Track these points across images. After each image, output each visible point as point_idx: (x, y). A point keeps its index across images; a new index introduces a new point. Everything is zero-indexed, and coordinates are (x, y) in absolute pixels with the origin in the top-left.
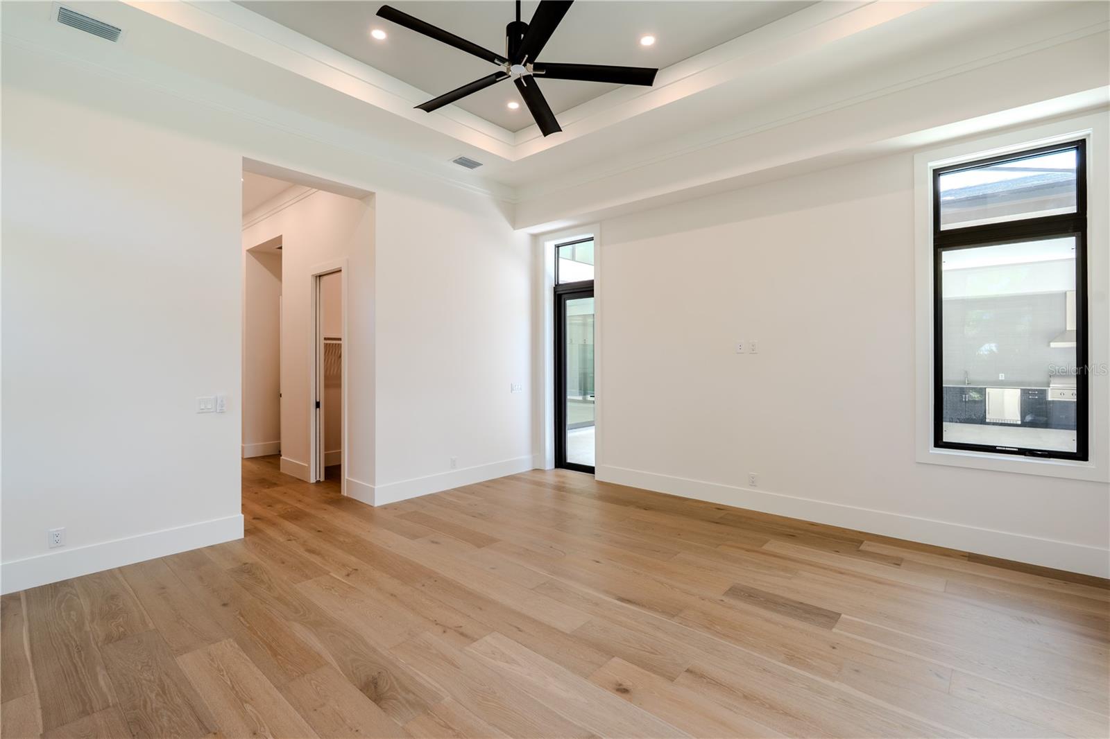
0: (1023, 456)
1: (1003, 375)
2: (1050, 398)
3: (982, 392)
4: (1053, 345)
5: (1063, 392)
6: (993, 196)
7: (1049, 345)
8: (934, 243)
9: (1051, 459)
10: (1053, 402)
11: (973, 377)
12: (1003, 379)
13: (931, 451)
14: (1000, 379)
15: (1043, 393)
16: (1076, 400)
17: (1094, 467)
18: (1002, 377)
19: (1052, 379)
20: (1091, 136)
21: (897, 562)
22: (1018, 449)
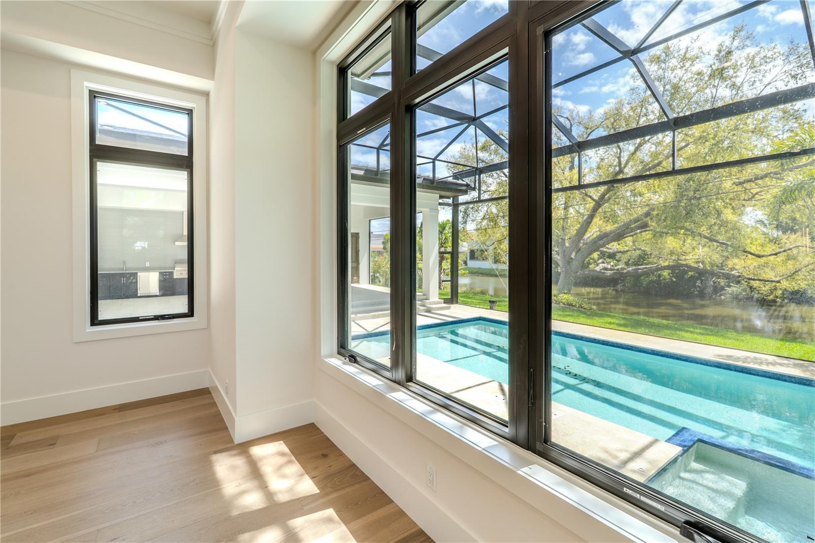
0: (157, 321)
1: (148, 263)
2: (175, 277)
3: (135, 275)
4: (177, 243)
5: (181, 272)
6: (141, 136)
7: (174, 244)
8: (90, 152)
9: (174, 319)
10: (176, 279)
11: (128, 265)
12: (149, 265)
13: (87, 331)
14: (147, 265)
15: (172, 273)
16: (187, 277)
17: (197, 320)
18: (148, 264)
19: (177, 265)
20: (196, 109)
21: (51, 443)
22: (154, 316)
